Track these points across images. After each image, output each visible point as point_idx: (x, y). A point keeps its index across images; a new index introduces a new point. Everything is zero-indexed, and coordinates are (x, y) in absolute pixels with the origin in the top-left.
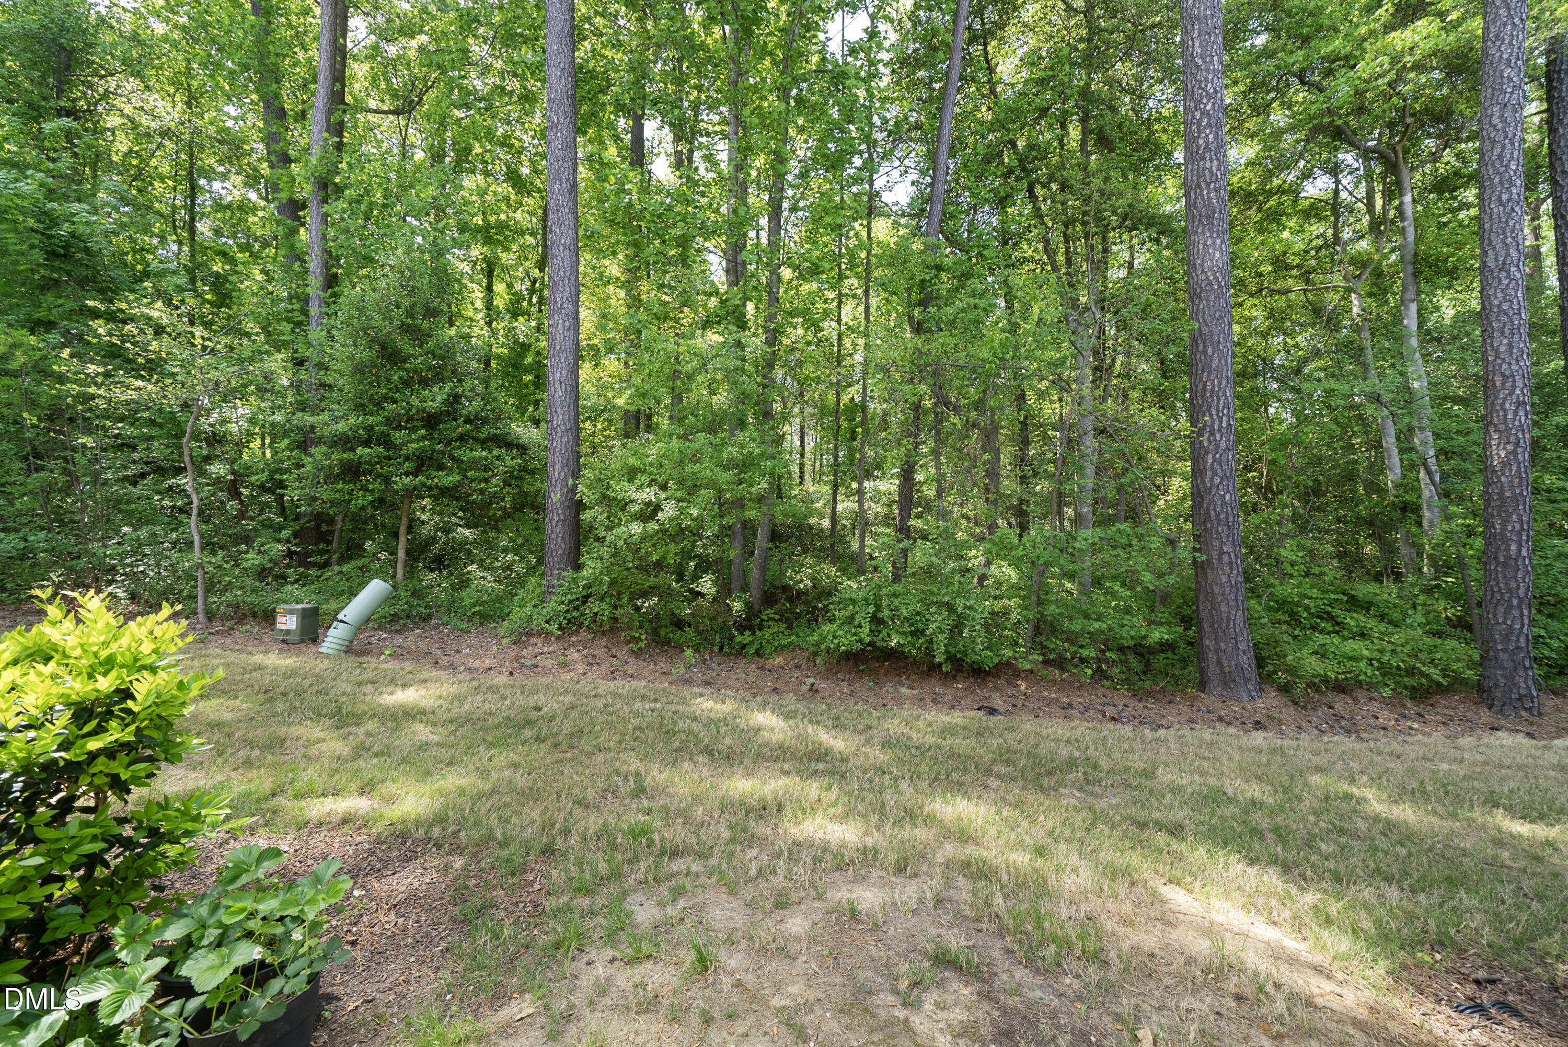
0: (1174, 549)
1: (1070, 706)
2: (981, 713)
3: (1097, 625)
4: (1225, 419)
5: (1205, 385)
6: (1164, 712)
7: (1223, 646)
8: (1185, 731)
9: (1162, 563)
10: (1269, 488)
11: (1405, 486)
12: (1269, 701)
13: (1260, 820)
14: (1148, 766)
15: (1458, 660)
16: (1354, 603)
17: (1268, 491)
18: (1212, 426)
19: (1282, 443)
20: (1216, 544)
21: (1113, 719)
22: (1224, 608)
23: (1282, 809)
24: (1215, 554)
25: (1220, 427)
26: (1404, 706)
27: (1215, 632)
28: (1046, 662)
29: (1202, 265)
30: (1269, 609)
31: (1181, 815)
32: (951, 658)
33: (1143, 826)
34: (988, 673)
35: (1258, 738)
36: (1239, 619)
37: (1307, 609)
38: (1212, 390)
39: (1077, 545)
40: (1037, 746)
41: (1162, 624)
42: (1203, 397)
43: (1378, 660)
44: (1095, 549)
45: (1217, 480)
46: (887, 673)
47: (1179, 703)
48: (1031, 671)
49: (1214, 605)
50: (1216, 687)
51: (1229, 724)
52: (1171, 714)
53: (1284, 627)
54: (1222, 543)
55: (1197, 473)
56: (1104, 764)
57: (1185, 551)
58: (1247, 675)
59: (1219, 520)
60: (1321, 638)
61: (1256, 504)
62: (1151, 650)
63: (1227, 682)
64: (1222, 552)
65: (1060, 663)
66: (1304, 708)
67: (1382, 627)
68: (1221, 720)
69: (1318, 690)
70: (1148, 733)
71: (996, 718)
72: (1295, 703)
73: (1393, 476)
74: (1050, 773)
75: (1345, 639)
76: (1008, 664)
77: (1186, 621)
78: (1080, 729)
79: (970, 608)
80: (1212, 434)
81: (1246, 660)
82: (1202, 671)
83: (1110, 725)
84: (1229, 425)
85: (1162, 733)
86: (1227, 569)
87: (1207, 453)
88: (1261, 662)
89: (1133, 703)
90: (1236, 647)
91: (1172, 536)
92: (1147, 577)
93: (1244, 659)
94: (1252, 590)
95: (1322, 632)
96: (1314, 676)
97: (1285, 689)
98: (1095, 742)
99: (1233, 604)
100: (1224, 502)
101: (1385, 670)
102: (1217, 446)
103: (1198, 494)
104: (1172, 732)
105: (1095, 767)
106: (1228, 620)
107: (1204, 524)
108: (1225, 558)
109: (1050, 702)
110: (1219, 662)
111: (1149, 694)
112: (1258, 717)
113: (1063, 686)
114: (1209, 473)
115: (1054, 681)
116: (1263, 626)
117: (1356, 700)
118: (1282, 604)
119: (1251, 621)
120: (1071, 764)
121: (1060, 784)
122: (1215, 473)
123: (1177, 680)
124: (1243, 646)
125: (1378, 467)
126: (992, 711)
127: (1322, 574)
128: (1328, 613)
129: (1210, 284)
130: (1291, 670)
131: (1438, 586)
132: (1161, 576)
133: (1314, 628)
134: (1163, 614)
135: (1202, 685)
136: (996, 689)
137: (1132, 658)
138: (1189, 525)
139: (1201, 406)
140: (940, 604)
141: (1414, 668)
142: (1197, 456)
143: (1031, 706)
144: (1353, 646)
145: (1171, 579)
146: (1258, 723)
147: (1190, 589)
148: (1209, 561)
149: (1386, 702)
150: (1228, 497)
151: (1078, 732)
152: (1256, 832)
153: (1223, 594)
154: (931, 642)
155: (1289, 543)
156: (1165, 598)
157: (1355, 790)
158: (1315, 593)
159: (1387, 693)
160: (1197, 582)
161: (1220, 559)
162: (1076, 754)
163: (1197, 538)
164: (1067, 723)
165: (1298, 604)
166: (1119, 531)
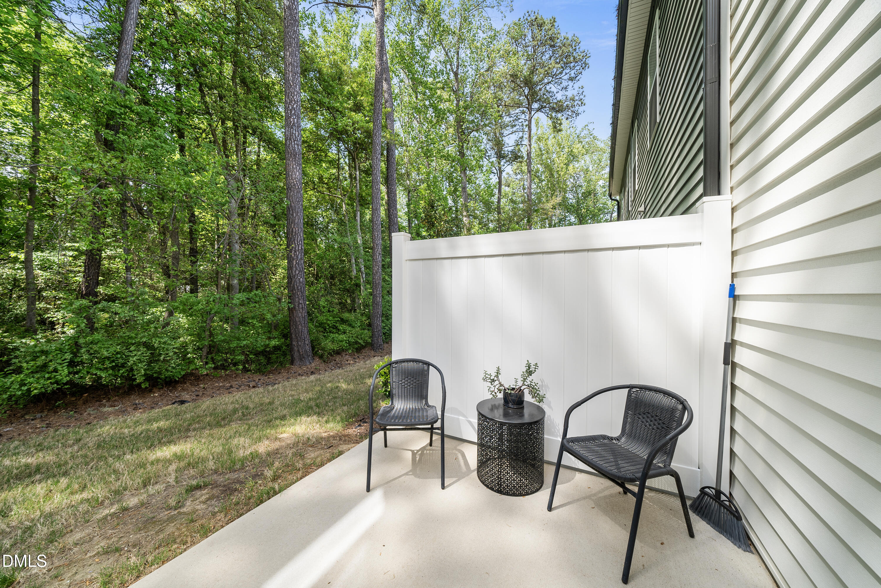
0: (280, 303)
1: (231, 387)
2: (176, 405)
3: (245, 342)
4: (300, 246)
5: (292, 229)
6: (277, 378)
7: (300, 343)
8: (286, 383)
9: (274, 310)
10: (317, 275)
11: (357, 278)
12: (316, 363)
13: (312, 403)
14: (271, 400)
15: (367, 336)
16: (343, 321)
17: (317, 277)
18: (295, 248)
19: (321, 258)
20: (297, 299)
21: (254, 387)
22: (300, 327)
23: (318, 398)
24: (297, 304)
25: (298, 249)
26: (354, 355)
27: (297, 338)
28: (215, 368)
29: (292, 175)
30: (316, 326)
31: (285, 412)
32: (148, 378)
33: (270, 421)
34: (176, 382)
35: (312, 377)
36: (306, 331)
37: (328, 325)
38: (295, 232)
39: (234, 302)
40: (214, 410)
41: (275, 338)
42: (292, 234)
43: (348, 340)
44: (242, 304)
45: (297, 272)
46: (85, 402)
47: (283, 372)
48: (207, 375)
49: (297, 327)
50: (297, 362)
51: (302, 375)
52: (279, 378)
53: (321, 333)
54: (299, 299)
55: (290, 268)
56: (251, 406)
57: (285, 304)
58: (309, 354)
59: (298, 289)
60: (332, 335)
61: (313, 282)
62: (270, 353)
63: (302, 358)
64: (299, 304)
65: (224, 367)
66: (327, 363)
67: (350, 329)
68: (299, 375)
69: (331, 355)
70: (270, 388)
71: (187, 405)
72: (324, 361)
73: (354, 273)
74: (224, 419)
75: (339, 334)
76: (192, 374)
77: (285, 336)
78: (239, 396)
79: (165, 343)
80: (295, 252)
81: (308, 348)
82: (292, 356)
83: (253, 390)
84: (302, 248)
85: (276, 386)
86: (301, 310)
87: (293, 259)
88: (313, 348)
89: (262, 378)
90: (305, 344)
91: (279, 297)
92: (269, 316)
93: (307, 347)
94: (311, 320)
95: (333, 333)
96: (330, 350)
97: (321, 357)
98: (246, 399)
99: (303, 325)
100: (300, 282)
101: (350, 343)
102: (297, 257)
103: (290, 277)
104: (280, 385)
105: (247, 408)
106: (302, 332)
107: (292, 291)
108: (300, 306)
109: (219, 388)
110: (298, 351)
111: (270, 372)
112: (312, 370)
113: (227, 378)
114: (294, 269)
115: (221, 377)
116: (314, 333)
117: (342, 356)
118: (321, 324)
119: (309, 332)
120: (235, 411)
121: (230, 421)
122: (297, 269)
123: (281, 363)
124: (307, 342)
125: (350, 271)
126: (182, 402)
127: (333, 311)
128: (335, 326)
129: (295, 185)
130: (323, 349)
131: (364, 313)
132: (274, 316)
133: (330, 332)
134: (275, 333)
135: (292, 363)
136: (184, 390)
137: (261, 358)
138: (286, 291)
139: (291, 239)
140: (138, 344)
141: (357, 341)
142: (290, 260)
143: (208, 393)
144: (343, 337)
145: (280, 317)
146: (312, 372)
147: (287, 321)
148: (294, 307)
149: (350, 355)
150: (301, 279)
151: (237, 397)
152: (311, 408)
153: (300, 321)
154: (132, 370)
155: (323, 299)
156: (276, 327)
157: (340, 385)
158: (331, 318)
159: (350, 351)
160: (290, 317)
161: (298, 306)
162: (237, 406)
163: (290, 297)
164: (230, 395)
165: (325, 323)
166: (255, 294)
